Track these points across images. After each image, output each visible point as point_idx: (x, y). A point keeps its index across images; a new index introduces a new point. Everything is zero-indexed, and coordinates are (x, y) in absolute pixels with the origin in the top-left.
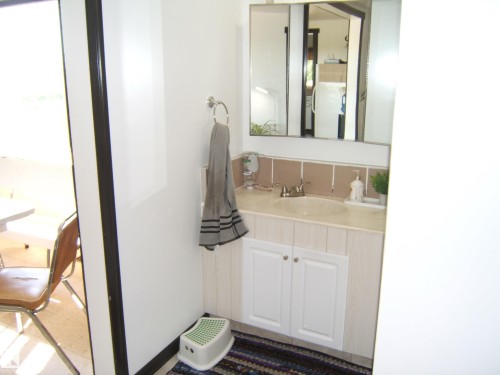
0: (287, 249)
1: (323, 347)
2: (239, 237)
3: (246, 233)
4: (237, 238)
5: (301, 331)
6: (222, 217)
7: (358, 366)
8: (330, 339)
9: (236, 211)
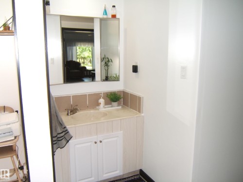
0: (95, 138)
1: (111, 178)
2: (68, 141)
3: (71, 138)
4: (67, 143)
5: (105, 175)
6: (58, 134)
7: (127, 178)
8: (118, 172)
9: (65, 127)
